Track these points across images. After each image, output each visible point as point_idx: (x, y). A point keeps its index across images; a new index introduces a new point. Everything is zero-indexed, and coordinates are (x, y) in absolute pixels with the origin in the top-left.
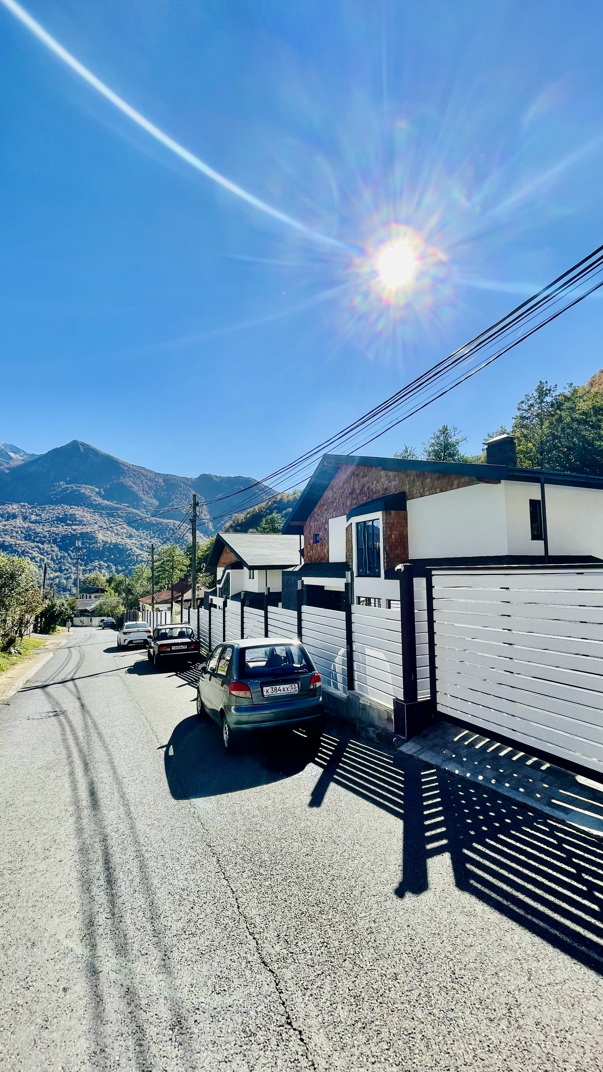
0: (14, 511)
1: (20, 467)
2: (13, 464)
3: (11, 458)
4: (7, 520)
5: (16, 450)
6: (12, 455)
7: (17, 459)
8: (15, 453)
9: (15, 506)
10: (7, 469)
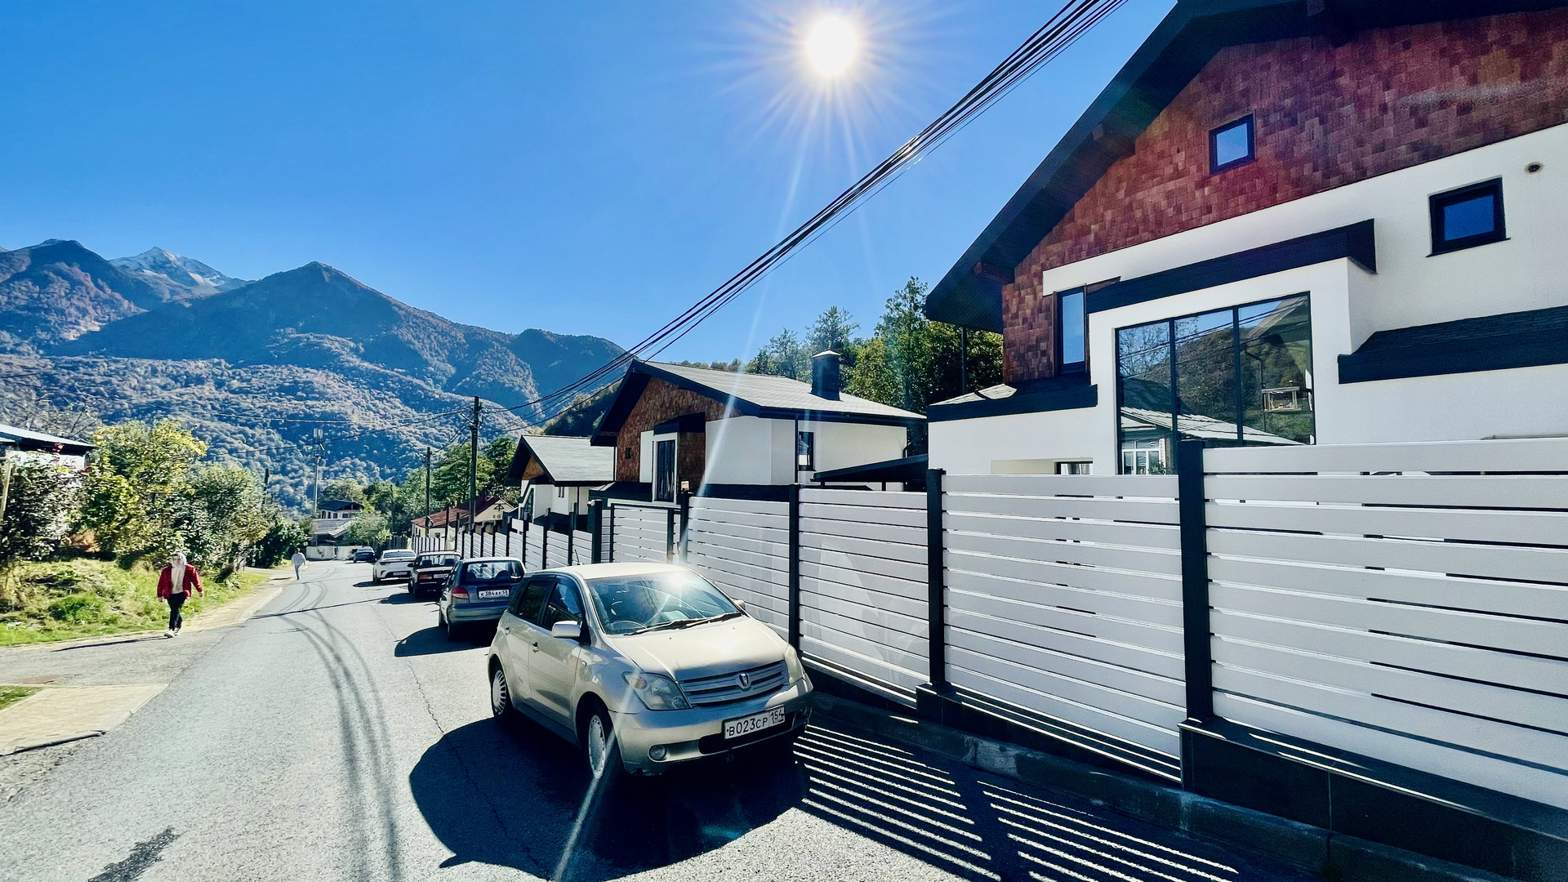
0: (198, 372)
1: (212, 300)
2: (198, 292)
3: (194, 283)
4: (187, 386)
5: (204, 271)
6: (197, 277)
7: (207, 286)
8: (202, 274)
9: (200, 363)
10: (187, 300)
